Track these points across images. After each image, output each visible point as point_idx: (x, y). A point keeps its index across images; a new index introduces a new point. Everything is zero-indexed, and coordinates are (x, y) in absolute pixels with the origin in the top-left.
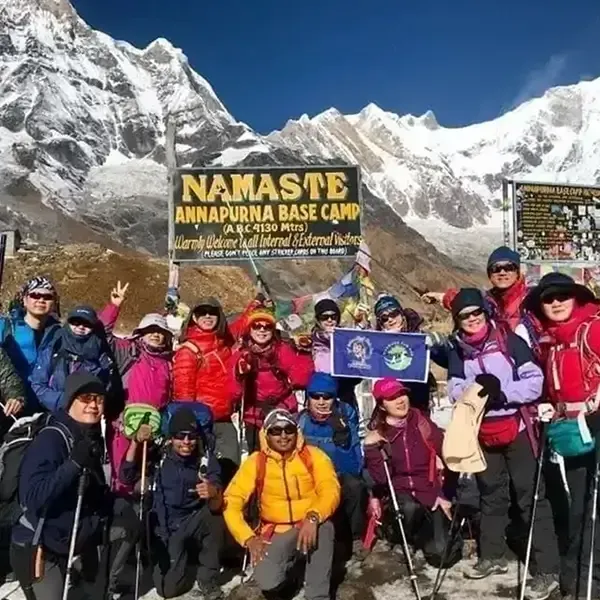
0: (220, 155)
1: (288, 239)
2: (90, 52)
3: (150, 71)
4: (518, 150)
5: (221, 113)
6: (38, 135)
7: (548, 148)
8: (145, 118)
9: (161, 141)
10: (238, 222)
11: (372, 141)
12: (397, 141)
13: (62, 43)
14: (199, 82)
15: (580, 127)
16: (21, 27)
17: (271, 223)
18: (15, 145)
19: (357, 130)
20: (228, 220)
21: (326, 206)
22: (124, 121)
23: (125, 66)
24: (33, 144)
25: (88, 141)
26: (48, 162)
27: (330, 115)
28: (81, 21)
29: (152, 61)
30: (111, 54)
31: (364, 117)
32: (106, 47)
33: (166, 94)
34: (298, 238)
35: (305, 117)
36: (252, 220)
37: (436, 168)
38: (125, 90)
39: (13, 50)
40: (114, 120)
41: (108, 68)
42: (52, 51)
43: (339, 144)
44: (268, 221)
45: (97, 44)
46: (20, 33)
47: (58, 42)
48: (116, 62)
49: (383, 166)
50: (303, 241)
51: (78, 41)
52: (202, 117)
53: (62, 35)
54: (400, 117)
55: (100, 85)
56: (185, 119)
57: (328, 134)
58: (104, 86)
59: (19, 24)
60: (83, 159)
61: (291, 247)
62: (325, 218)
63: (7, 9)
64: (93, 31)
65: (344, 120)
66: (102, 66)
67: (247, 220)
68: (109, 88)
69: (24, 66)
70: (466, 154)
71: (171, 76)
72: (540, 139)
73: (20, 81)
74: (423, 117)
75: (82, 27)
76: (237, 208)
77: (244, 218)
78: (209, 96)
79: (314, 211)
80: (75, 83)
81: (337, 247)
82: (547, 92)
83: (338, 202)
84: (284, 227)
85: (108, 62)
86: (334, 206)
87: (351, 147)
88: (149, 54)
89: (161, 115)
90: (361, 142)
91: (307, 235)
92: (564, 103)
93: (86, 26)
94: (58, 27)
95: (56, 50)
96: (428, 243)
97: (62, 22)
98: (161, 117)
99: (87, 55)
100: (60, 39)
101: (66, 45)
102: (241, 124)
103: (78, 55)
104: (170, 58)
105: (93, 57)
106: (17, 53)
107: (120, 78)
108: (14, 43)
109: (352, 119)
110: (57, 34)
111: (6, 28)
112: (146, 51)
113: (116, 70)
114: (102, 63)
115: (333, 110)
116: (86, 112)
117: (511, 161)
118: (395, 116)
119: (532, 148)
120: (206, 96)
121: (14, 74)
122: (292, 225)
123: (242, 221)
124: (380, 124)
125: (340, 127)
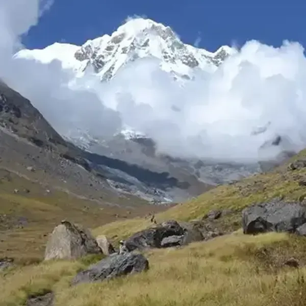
2: (183, 58)
3: (217, 66)
13: (167, 55)
16: (144, 48)
28: (178, 40)
29: (220, 59)
30: (195, 59)
32: (192, 54)
41: (193, 67)
45: (187, 53)
47: (164, 54)
48: (198, 63)
51: (176, 52)
53: (167, 50)
55: (188, 78)
58: (191, 78)
59: (143, 46)
64: (185, 45)
66: (190, 66)
75: (178, 43)
85: (193, 63)
88: (218, 55)
93: (180, 42)
94: (164, 45)
95: (163, 59)
97: (167, 41)
99: (182, 60)
100: (166, 53)
101: (169, 56)
103: (176, 61)
105: (184, 61)
110: (164, 50)
111: (136, 49)
112: (216, 54)
114: (190, 64)
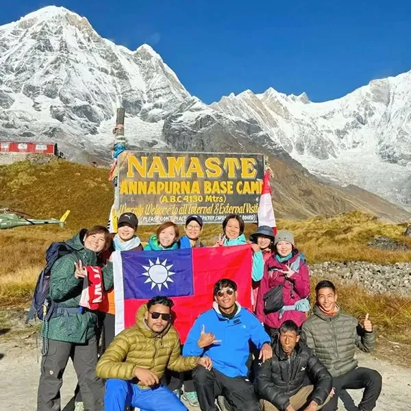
0: (182, 115)
1: (211, 208)
2: (101, 52)
3: (138, 64)
4: (354, 116)
5: (182, 91)
6: (66, 101)
7: (371, 114)
8: (135, 92)
9: (145, 106)
10: (172, 194)
11: (271, 109)
12: (286, 109)
13: (83, 45)
14: (168, 72)
15: (389, 102)
16: (56, 35)
17: (198, 195)
18: (51, 107)
19: (263, 103)
20: (163, 193)
21: (241, 183)
22: (122, 94)
23: (123, 60)
24: (64, 107)
25: (99, 105)
26: (73, 117)
27: (247, 94)
28: (95, 32)
29: (140, 58)
30: (114, 53)
31: (267, 95)
32: (110, 49)
33: (148, 78)
34: (219, 208)
35: (233, 94)
36: (183, 193)
37: (308, 125)
38: (122, 75)
39: (51, 49)
40: (116, 93)
41: (112, 61)
42: (76, 50)
43: (252, 110)
44: (196, 193)
45: (105, 47)
46: (56, 39)
47: (80, 45)
48: (117, 58)
49: (278, 124)
50: (222, 210)
51: (93, 45)
52: (171, 93)
53: (83, 40)
54: (287, 95)
55: (106, 72)
56: (160, 93)
57: (246, 105)
58: (110, 72)
59: (56, 33)
60: (96, 116)
61: (213, 214)
62: (240, 192)
63: (48, 24)
64: (103, 39)
65: (255, 97)
67: (179, 193)
68: (112, 74)
69: (58, 59)
70: (325, 117)
71: (151, 68)
72: (366, 109)
73: (56, 67)
74: (301, 96)
75: (95, 36)
76: (171, 183)
77: (176, 191)
78: (175, 81)
79: (232, 187)
80: (91, 70)
81: (248, 214)
82: (370, 83)
83: (250, 181)
84: (208, 199)
85: (112, 58)
86: (247, 183)
87: (259, 112)
88: (137, 53)
89: (145, 90)
90: (265, 110)
91: (225, 205)
92: (380, 89)
93: (98, 36)
94: (80, 35)
95: (79, 49)
96: (303, 168)
97: (83, 33)
98: (145, 92)
99: (99, 53)
100: (81, 43)
101: (85, 47)
102: (194, 97)
103: (93, 53)
104: (151, 57)
105: (102, 55)
106: (54, 51)
107: (120, 67)
108: (52, 44)
109: (260, 96)
110: (80, 40)
111: (47, 35)
112: (135, 52)
113: (117, 63)
114: (108, 59)
115: (249, 91)
116: (98, 87)
117: (350, 122)
118: (285, 95)
119: (362, 114)
120: (173, 81)
121: (52, 63)
122: (214, 197)
123: (174, 193)
124: (276, 100)
125: (253, 101)
